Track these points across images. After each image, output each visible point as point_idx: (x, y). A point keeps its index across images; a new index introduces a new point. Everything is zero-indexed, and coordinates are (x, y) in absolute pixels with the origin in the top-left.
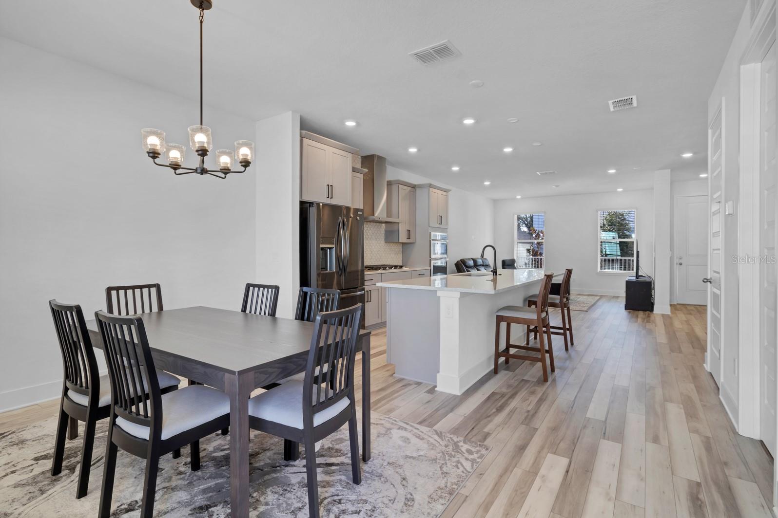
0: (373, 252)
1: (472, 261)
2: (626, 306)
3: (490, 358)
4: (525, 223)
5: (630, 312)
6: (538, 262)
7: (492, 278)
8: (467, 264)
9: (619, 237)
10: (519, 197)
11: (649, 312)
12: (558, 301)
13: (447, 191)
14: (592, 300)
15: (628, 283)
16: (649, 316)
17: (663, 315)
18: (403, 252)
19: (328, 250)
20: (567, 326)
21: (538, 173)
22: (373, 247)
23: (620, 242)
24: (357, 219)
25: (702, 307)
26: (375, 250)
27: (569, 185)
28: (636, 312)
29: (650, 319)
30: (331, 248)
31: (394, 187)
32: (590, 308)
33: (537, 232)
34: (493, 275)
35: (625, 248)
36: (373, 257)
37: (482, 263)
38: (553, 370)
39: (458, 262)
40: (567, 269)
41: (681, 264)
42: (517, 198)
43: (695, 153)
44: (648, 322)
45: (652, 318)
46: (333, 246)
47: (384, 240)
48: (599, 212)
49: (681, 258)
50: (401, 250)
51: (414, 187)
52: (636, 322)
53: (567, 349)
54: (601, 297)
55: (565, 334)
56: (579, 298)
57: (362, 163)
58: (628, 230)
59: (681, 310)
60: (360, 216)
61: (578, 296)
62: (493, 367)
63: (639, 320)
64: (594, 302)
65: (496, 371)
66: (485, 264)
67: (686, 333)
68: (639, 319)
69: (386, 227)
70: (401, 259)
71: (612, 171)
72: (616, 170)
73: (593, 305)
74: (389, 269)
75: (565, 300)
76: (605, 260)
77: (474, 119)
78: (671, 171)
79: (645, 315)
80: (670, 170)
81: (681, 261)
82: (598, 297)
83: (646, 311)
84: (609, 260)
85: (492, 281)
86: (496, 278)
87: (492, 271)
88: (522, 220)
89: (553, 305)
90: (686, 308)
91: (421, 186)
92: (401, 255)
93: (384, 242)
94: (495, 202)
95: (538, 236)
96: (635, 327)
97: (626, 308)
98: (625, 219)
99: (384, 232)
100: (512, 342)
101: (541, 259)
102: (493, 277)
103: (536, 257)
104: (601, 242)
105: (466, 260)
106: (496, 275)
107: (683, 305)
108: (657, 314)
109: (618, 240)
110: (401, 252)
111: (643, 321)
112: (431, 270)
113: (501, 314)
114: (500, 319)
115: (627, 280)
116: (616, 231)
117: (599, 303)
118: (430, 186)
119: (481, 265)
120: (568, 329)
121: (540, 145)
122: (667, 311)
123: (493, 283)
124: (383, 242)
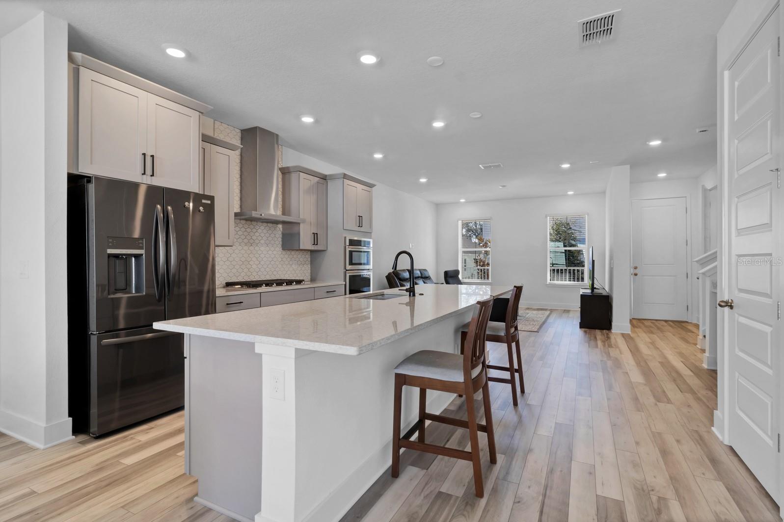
0: (262, 263)
1: (408, 273)
2: (581, 324)
3: (385, 448)
4: (475, 235)
5: (585, 332)
6: (484, 273)
7: (408, 300)
8: (400, 277)
9: (565, 246)
10: (463, 200)
11: (607, 331)
12: (502, 334)
13: (371, 186)
14: (541, 316)
15: (583, 297)
16: (608, 338)
17: (623, 335)
18: (312, 262)
19: (133, 259)
20: (516, 366)
21: (480, 166)
22: (262, 256)
23: (566, 251)
24: (199, 211)
25: (659, 322)
26: (265, 259)
27: (516, 185)
28: (593, 331)
29: (610, 342)
30: (137, 257)
31: (294, 176)
32: (541, 327)
33: (485, 241)
34: (410, 296)
35: (571, 258)
36: (262, 270)
37: (420, 275)
38: (493, 460)
39: (389, 274)
40: (515, 287)
41: (636, 275)
42: (461, 203)
43: (664, 140)
44: (610, 346)
45: (613, 340)
46: (142, 252)
47: (280, 246)
48: (548, 218)
49: (636, 268)
50: (309, 259)
51: (324, 178)
52: (597, 346)
53: (515, 403)
54: (552, 311)
55: (512, 381)
56: (528, 313)
57: (242, 139)
58: (574, 239)
59: (640, 327)
60: (204, 205)
61: (527, 311)
62: (390, 462)
63: (600, 343)
64: (545, 318)
65: (395, 472)
66: (423, 276)
67: (660, 362)
68: (598, 341)
69: (283, 229)
70: (309, 271)
71: (566, 166)
72: (571, 164)
73: (544, 323)
74: (287, 285)
75: (513, 330)
76: (554, 270)
77: (377, 56)
78: (631, 167)
79: (604, 335)
80: (628, 166)
81: (636, 271)
82: (548, 312)
83: (603, 329)
84: (558, 270)
85: (407, 304)
86: (414, 299)
87: (407, 290)
88: (473, 231)
89: (496, 339)
90: (643, 323)
91: (333, 177)
92: (309, 266)
93: (281, 249)
94: (438, 207)
95: (486, 245)
96: (596, 355)
97: (581, 327)
98: (570, 228)
99: (281, 236)
100: (428, 410)
101: (488, 270)
102: (410, 299)
103: (483, 268)
104: (550, 252)
105: (399, 272)
106: (414, 295)
107: (639, 320)
108: (616, 334)
109: (563, 249)
110: (308, 262)
111: (604, 346)
112: (345, 285)
113: (402, 371)
114: (401, 381)
115: (581, 293)
116: (562, 240)
117: (551, 320)
118: (345, 176)
119: (418, 277)
120: (517, 371)
121: (480, 117)
122: (627, 328)
123: (409, 307)
124: (279, 248)
